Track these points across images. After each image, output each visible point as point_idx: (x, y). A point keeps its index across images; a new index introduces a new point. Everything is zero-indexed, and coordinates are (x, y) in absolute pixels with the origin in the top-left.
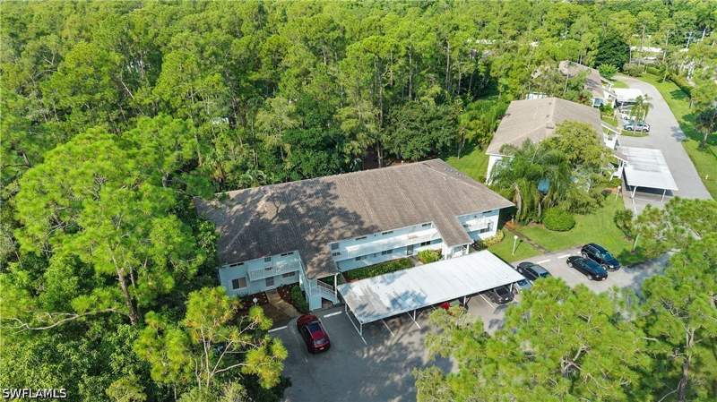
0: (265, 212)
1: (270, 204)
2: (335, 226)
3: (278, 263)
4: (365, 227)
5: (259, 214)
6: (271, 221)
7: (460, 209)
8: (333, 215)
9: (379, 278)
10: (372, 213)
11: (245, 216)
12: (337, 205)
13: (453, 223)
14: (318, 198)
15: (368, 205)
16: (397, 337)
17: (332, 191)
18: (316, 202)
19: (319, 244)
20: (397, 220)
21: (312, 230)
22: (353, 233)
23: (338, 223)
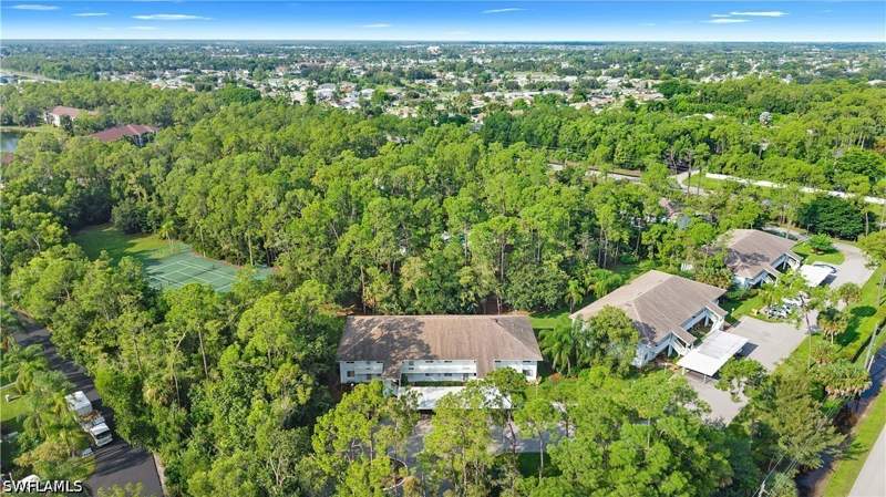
0: (374, 335)
1: (380, 330)
2: (411, 351)
3: (374, 367)
4: (430, 354)
5: (371, 335)
6: (376, 340)
7: (500, 355)
8: (414, 344)
9: (426, 388)
10: (439, 347)
11: (362, 335)
12: (419, 337)
13: (489, 363)
14: (409, 331)
15: (438, 341)
17: (420, 328)
18: (407, 333)
19: (397, 360)
20: (453, 354)
21: (397, 351)
23: (414, 349)
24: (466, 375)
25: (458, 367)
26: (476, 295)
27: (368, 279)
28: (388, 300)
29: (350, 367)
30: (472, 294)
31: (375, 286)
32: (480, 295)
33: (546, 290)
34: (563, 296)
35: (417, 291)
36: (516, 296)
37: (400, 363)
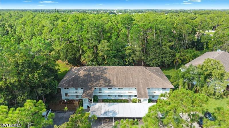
0: (81, 74)
1: (84, 71)
2: (100, 82)
3: (80, 91)
4: (110, 84)
5: (79, 74)
6: (81, 77)
7: (150, 85)
8: (102, 79)
9: (108, 103)
10: (115, 80)
12: (105, 75)
13: (144, 90)
14: (100, 72)
15: (115, 77)
16: (103, 126)
17: (106, 71)
18: (98, 73)
19: (92, 87)
20: (123, 84)
21: (92, 82)
22: (105, 86)
23: (102, 81)
24: (130, 96)
25: (126, 92)
26: (133, 60)
27: (83, 52)
28: (92, 61)
29: (66, 91)
30: (131, 58)
31: (86, 55)
32: (135, 59)
33: (165, 57)
34: (174, 60)
35: (105, 56)
36: (152, 60)
37: (93, 89)
